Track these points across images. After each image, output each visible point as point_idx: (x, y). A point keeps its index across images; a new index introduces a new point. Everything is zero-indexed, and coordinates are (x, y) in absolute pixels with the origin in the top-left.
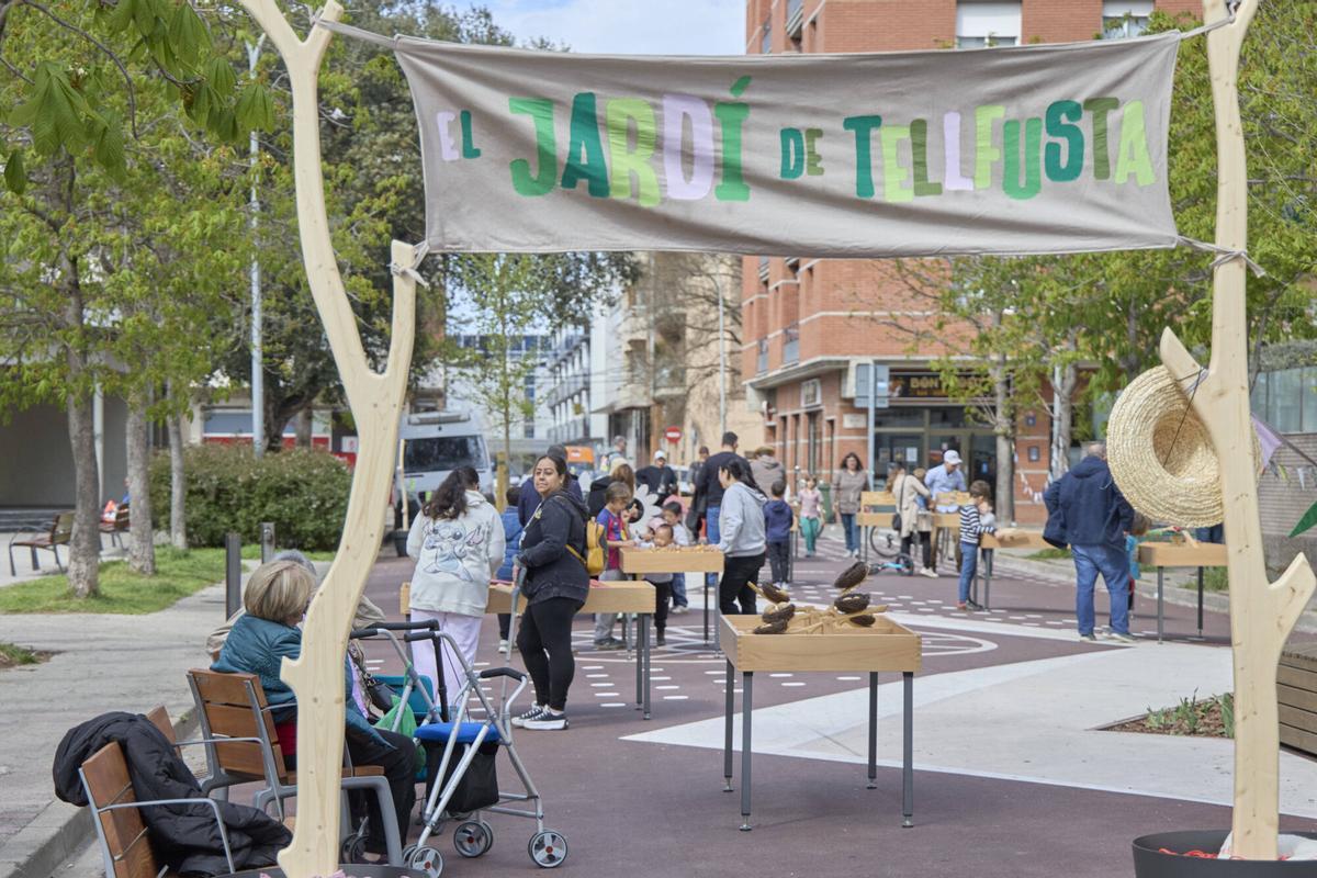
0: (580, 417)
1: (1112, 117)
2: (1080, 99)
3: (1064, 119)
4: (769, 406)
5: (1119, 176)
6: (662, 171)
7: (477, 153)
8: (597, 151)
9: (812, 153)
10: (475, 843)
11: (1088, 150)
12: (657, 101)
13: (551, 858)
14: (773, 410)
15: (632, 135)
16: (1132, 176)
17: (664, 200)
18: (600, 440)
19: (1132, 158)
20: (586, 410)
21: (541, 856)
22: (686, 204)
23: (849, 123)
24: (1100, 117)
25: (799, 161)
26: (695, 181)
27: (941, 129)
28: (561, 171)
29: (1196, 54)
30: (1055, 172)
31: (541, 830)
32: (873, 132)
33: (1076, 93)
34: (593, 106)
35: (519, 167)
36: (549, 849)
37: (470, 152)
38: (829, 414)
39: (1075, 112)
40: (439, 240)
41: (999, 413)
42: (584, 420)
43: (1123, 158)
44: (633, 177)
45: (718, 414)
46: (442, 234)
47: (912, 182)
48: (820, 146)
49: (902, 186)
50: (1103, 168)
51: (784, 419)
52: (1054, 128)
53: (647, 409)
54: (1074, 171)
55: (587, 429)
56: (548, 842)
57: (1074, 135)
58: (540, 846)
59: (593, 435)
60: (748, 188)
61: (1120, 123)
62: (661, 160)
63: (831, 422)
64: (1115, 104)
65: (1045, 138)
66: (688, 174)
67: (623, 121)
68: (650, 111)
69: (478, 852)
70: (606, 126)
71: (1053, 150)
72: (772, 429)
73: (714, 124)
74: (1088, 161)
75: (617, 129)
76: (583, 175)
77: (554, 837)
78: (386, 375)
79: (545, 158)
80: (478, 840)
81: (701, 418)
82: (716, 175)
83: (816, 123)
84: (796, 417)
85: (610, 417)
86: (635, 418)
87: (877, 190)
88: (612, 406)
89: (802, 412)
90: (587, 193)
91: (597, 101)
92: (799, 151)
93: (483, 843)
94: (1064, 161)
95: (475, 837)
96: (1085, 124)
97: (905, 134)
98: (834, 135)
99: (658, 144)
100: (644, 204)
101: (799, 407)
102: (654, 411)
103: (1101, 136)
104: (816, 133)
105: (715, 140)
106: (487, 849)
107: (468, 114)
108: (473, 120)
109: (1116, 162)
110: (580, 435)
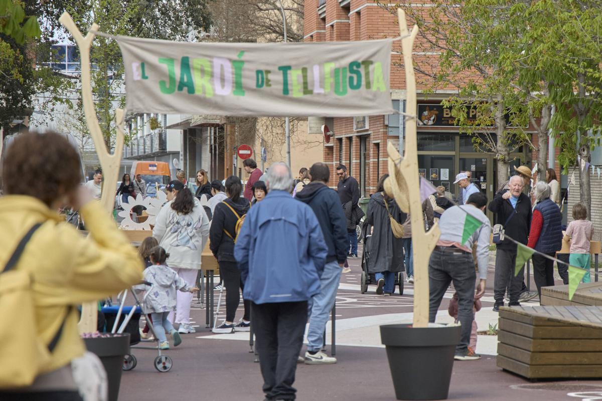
0: (157, 131)
1: (371, 67)
2: (360, 61)
3: (355, 68)
4: (326, 129)
5: (374, 88)
6: (213, 84)
7: (147, 78)
8: (190, 77)
9: (267, 79)
10: (128, 364)
11: (363, 79)
12: (211, 59)
13: (165, 368)
14: (330, 133)
15: (203, 71)
16: (378, 88)
17: (215, 95)
18: (175, 154)
19: (378, 82)
20: (162, 125)
21: (160, 366)
22: (223, 97)
23: (280, 68)
24: (367, 67)
25: (263, 82)
26: (225, 88)
27: (312, 71)
28: (177, 84)
29: (398, 46)
30: (352, 87)
31: (160, 355)
32: (289, 72)
33: (359, 59)
34: (188, 61)
35: (162, 83)
36: (164, 363)
37: (144, 77)
38: (375, 139)
39: (358, 65)
40: (131, 108)
41: (499, 144)
42: (160, 135)
43: (375, 82)
44: (203, 87)
45: (284, 134)
46: (133, 106)
47: (302, 90)
48: (270, 76)
49: (299, 91)
50: (368, 85)
51: (340, 140)
52: (352, 71)
53: (221, 128)
54: (358, 86)
55: (163, 143)
56: (163, 360)
57: (358, 73)
58: (160, 362)
59: (169, 148)
60: (244, 92)
61: (373, 70)
62: (213, 81)
63: (377, 145)
64: (372, 63)
65: (349, 74)
66: (223, 86)
67: (199, 67)
68: (209, 63)
69: (130, 368)
70: (194, 68)
71: (351, 79)
72: (330, 149)
73: (232, 68)
74: (363, 83)
75: (197, 69)
76: (186, 86)
77: (166, 358)
78: (114, 155)
79: (172, 79)
80: (130, 362)
81: (268, 138)
82: (233, 87)
83: (269, 68)
84: (350, 139)
85: (185, 132)
86: (209, 134)
87: (290, 92)
88: (187, 122)
89: (354, 135)
90: (187, 93)
91: (190, 60)
92: (262, 78)
93: (132, 365)
94: (355, 83)
95: (128, 361)
96: (362, 70)
97: (300, 72)
98: (274, 73)
99: (212, 75)
100: (208, 96)
101: (352, 132)
102: (228, 129)
103: (367, 74)
104: (268, 72)
105: (233, 74)
106: (134, 366)
107: (144, 64)
108: (146, 66)
109: (373, 83)
110: (156, 148)
